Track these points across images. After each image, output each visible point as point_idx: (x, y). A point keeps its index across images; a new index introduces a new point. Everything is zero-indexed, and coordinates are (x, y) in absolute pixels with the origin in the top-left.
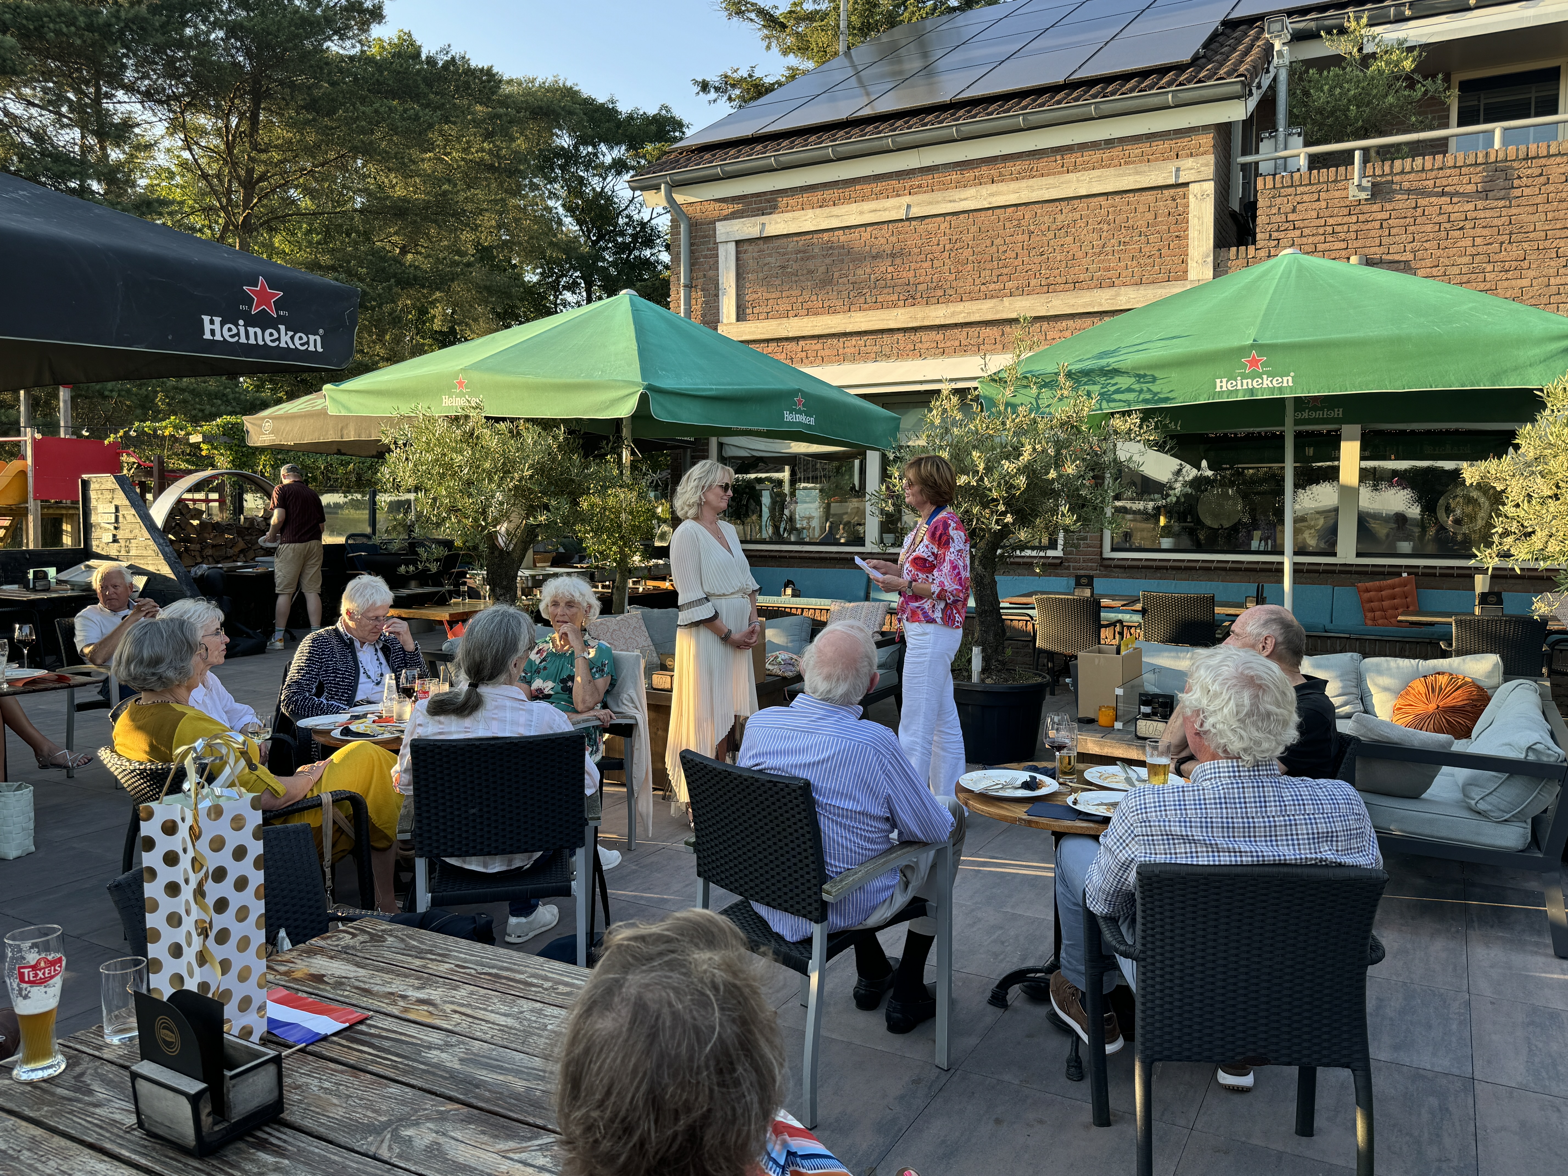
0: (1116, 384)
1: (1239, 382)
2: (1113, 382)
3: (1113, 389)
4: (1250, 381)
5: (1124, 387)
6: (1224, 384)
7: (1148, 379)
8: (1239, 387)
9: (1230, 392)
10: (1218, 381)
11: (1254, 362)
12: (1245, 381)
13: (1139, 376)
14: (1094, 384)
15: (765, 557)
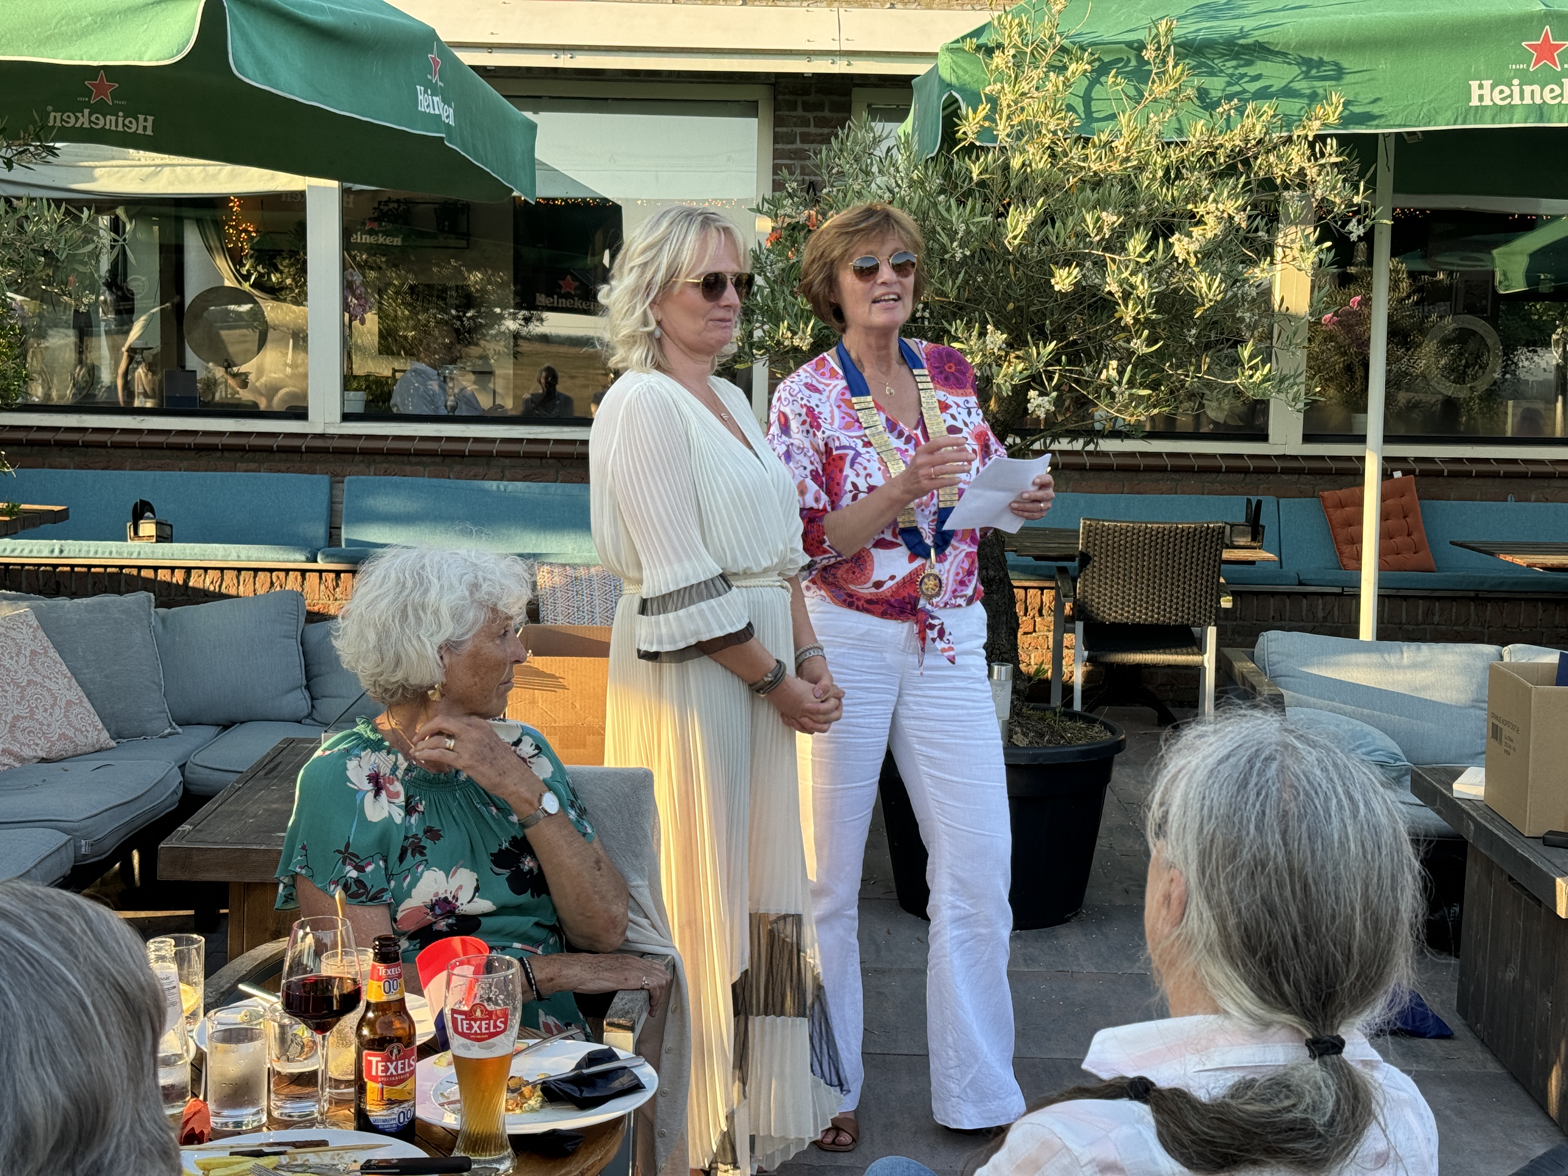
0: (1258, 77)
1: (1516, 90)
2: (1251, 71)
3: (1253, 87)
4: (1537, 88)
5: (1277, 85)
6: (1486, 91)
7: (1330, 71)
8: (1516, 101)
9: (1498, 110)
10: (1474, 84)
11: (1546, 51)
12: (1527, 89)
13: (1308, 63)
14: (1212, 73)
15: (45, 443)
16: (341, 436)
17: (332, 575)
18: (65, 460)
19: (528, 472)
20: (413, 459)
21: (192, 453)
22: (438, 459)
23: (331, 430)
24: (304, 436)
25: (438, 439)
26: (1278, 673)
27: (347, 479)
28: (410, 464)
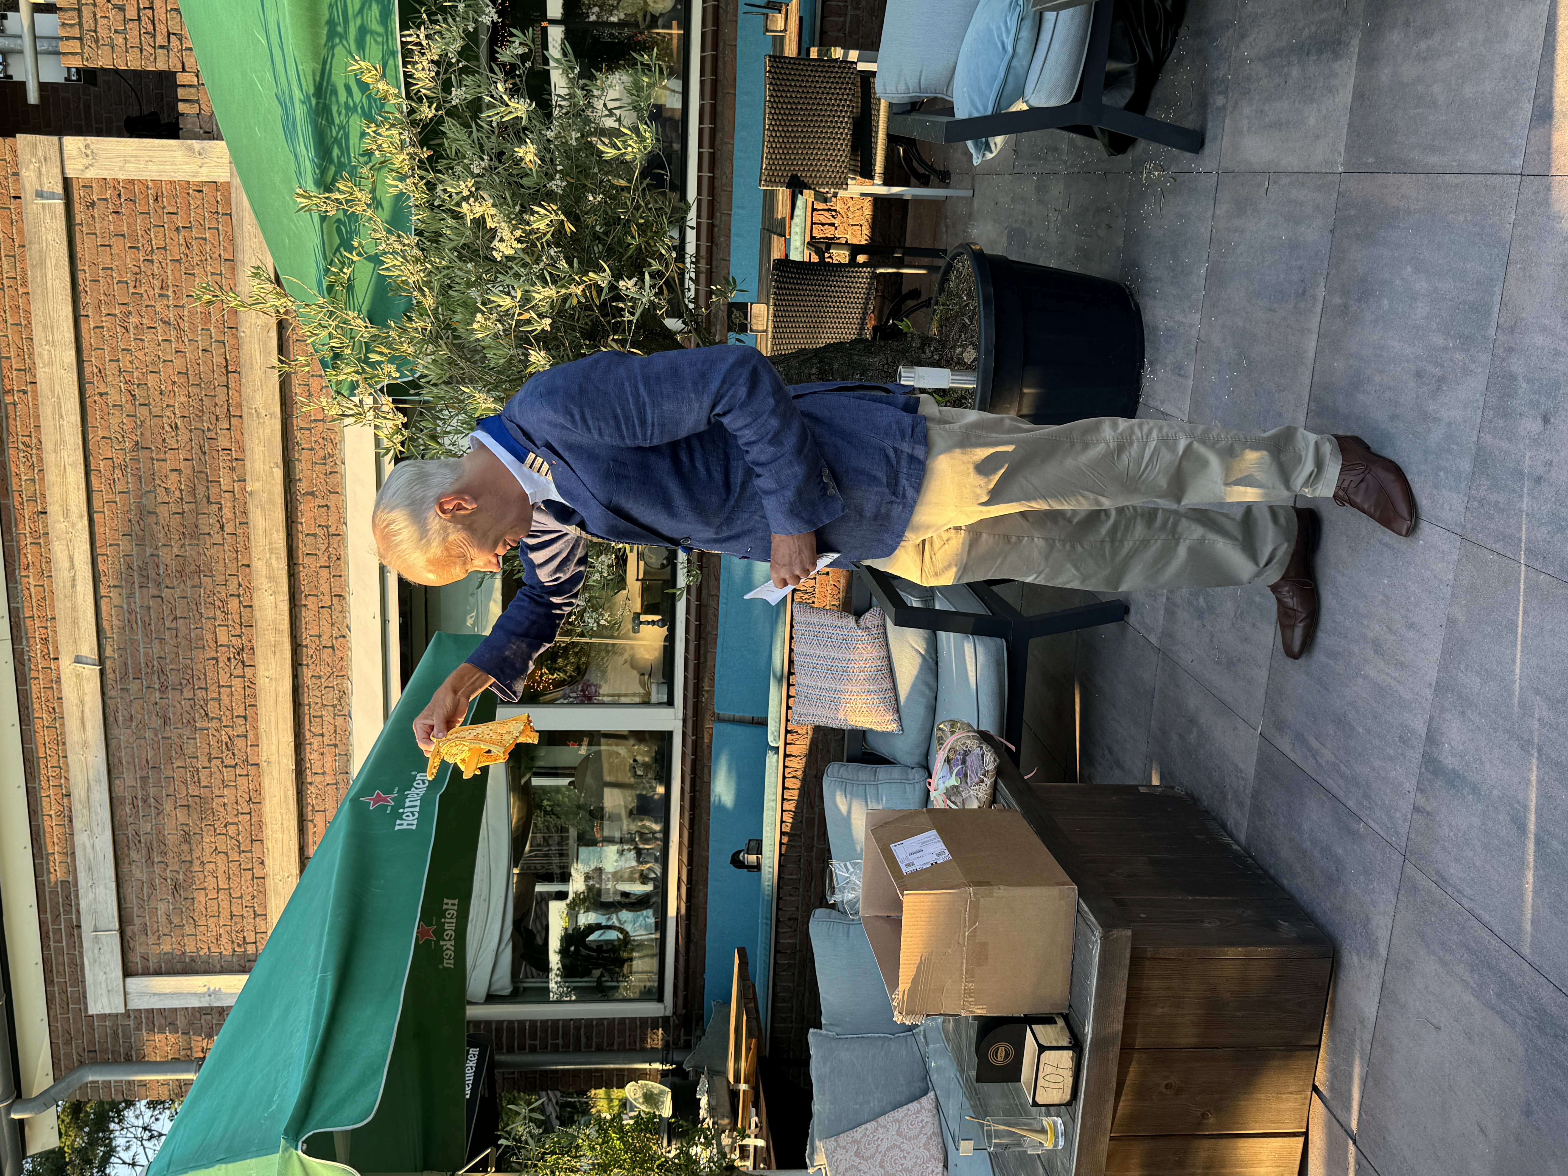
16: (685, 708)
17: (789, 736)
18: (701, 894)
19: (713, 578)
20: (702, 660)
21: (697, 811)
22: (702, 642)
23: (681, 716)
24: (684, 734)
25: (687, 641)
26: (917, 86)
27: (716, 711)
28: (705, 661)
